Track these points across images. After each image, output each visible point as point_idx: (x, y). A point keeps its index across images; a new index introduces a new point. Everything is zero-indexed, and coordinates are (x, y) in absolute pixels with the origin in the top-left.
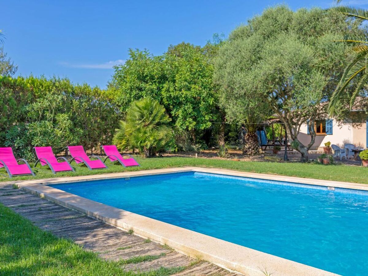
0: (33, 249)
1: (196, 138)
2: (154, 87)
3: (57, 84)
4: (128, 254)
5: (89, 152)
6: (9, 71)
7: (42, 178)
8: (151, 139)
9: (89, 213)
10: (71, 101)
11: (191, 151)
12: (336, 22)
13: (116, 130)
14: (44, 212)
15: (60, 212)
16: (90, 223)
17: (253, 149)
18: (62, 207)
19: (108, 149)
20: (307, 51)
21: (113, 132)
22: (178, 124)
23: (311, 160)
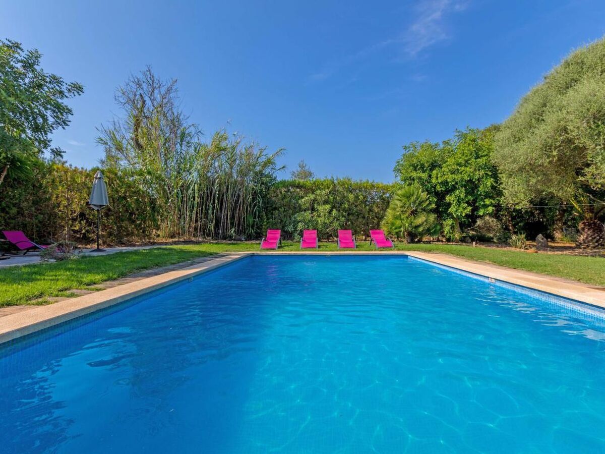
2: (424, 175)
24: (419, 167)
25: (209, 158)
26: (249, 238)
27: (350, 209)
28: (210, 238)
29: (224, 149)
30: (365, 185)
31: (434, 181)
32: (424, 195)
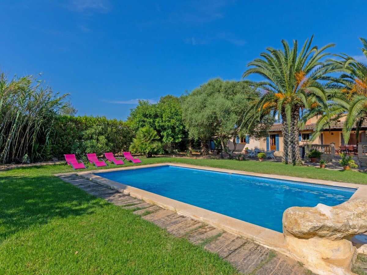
0: (86, 202)
1: (176, 146)
2: (151, 120)
3: (99, 120)
4: (126, 203)
5: (116, 154)
6: (73, 112)
7: (91, 170)
8: (149, 148)
9: (112, 187)
10: (107, 128)
11: (173, 153)
12: (243, 88)
13: (131, 143)
14: (91, 187)
15: (99, 187)
16: (112, 192)
17: (206, 152)
18: (100, 185)
19: (125, 154)
20: (228, 103)
21: (130, 144)
22: (164, 140)
23: (234, 158)
27: (108, 137)
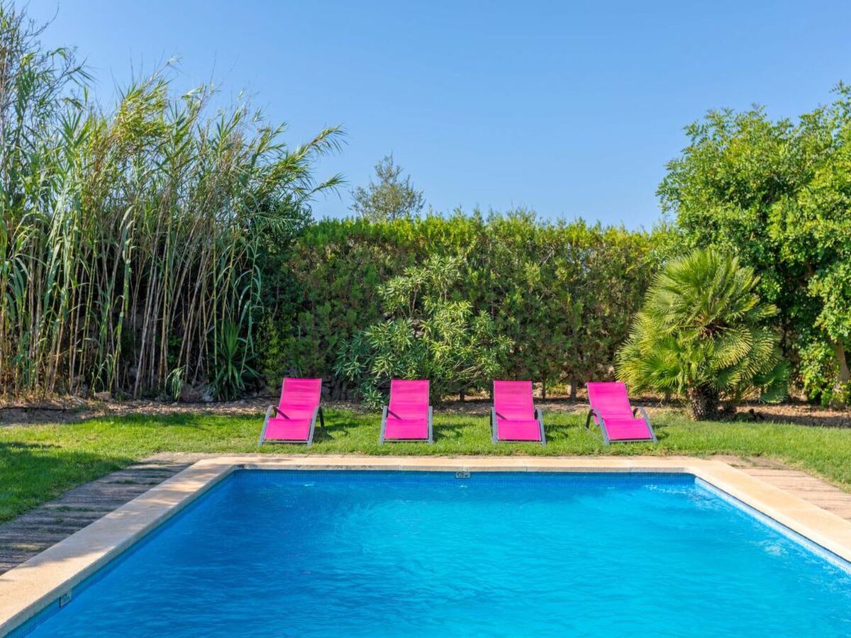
24: (732, 189)
25: (108, 158)
26: (226, 394)
27: (528, 307)
28: (105, 394)
29: (157, 133)
30: (574, 236)
31: (774, 232)
32: (745, 277)
